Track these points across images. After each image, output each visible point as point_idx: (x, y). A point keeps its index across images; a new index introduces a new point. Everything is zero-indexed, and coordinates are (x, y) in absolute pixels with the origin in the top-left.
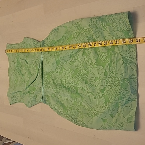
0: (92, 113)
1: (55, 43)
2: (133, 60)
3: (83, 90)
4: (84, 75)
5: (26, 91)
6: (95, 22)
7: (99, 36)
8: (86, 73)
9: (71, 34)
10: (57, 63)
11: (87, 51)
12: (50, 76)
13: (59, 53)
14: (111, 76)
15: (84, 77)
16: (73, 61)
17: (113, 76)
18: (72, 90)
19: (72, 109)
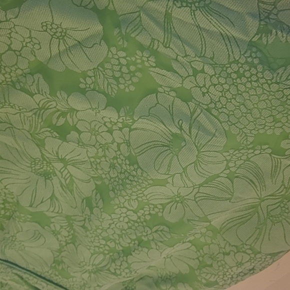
3: (178, 202)
8: (129, 165)
11: (58, 118)
13: (9, 203)
14: (204, 86)
16: (66, 180)
17: (211, 77)
19: (209, 263)
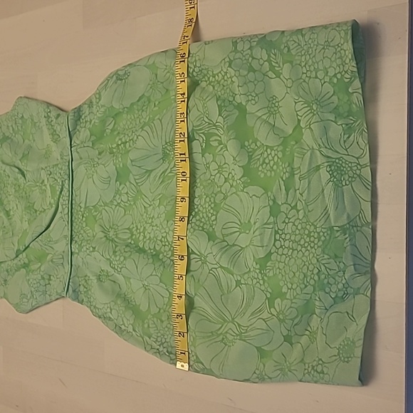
0: (226, 332)
1: (116, 115)
2: (360, 170)
3: (201, 260)
4: (205, 215)
5: (15, 261)
6: (246, 52)
7: (257, 95)
8: (212, 208)
9: (167, 90)
10: (121, 176)
11: (216, 140)
12: (95, 217)
13: (125, 146)
14: (289, 219)
15: (203, 220)
17: (298, 219)
18: (164, 260)
19: (163, 319)
